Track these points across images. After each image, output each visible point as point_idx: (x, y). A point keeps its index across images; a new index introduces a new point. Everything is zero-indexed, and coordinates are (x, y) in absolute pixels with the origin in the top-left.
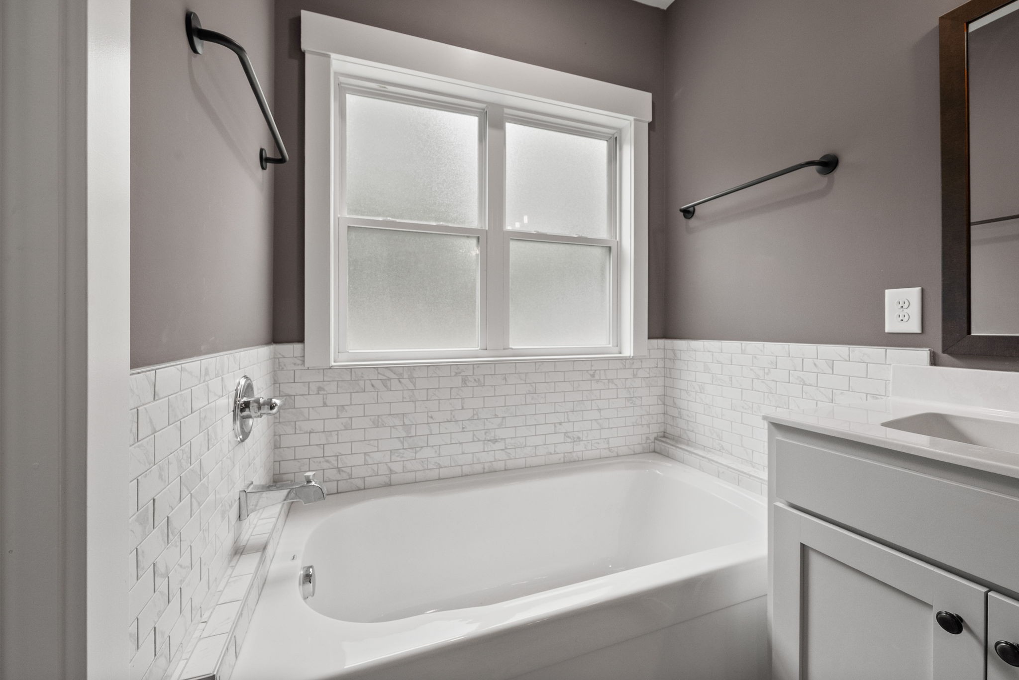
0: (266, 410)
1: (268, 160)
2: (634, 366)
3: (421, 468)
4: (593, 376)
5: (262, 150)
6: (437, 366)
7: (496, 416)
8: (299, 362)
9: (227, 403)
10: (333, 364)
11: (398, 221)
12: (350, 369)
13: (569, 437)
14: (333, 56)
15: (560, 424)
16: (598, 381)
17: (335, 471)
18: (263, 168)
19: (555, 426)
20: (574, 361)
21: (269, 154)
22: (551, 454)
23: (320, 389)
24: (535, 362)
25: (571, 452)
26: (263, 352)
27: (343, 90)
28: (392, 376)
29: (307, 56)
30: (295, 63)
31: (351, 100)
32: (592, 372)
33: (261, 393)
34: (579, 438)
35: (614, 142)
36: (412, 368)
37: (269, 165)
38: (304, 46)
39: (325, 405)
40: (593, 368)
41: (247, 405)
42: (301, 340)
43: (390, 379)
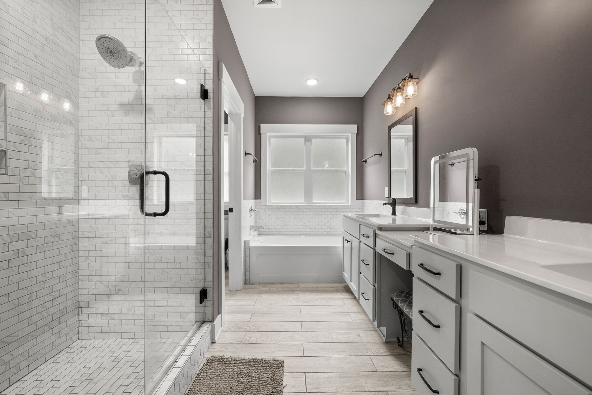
0: (254, 211)
1: (254, 161)
2: (351, 208)
3: (287, 231)
4: (337, 210)
5: (253, 159)
6: (291, 206)
7: (307, 220)
8: (260, 204)
9: (249, 209)
10: (267, 204)
11: (283, 169)
12: (271, 206)
13: (329, 227)
14: (267, 133)
15: (326, 223)
16: (338, 212)
17: (268, 229)
18: (253, 163)
19: (325, 224)
20: (331, 206)
21: (254, 160)
22: (323, 231)
23: (264, 210)
24: (319, 206)
25: (329, 232)
26: (253, 201)
27: (270, 138)
28: (281, 208)
29: (262, 134)
30: (259, 136)
31: (272, 140)
32: (337, 209)
33: (253, 208)
34: (332, 228)
35: (347, 139)
36: (285, 206)
37: (254, 162)
38: (261, 133)
39: (266, 214)
40: (337, 208)
41: (251, 210)
42: (261, 199)
43: (280, 209)
